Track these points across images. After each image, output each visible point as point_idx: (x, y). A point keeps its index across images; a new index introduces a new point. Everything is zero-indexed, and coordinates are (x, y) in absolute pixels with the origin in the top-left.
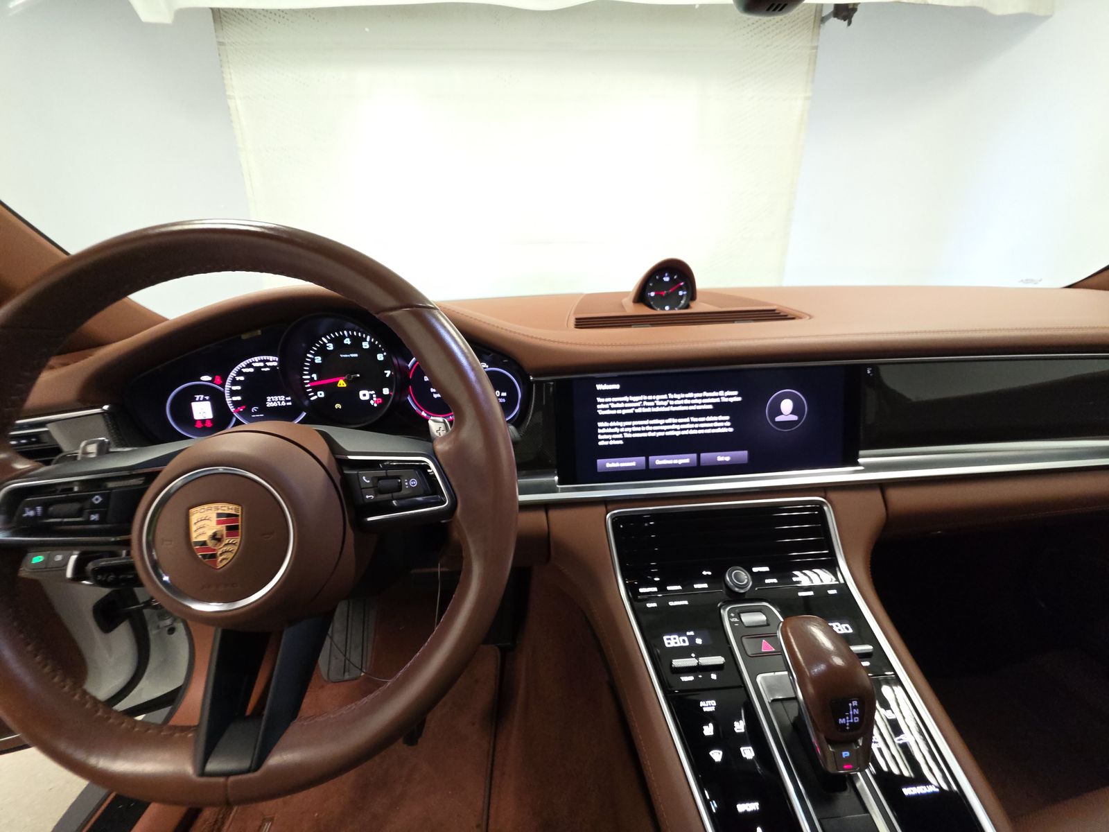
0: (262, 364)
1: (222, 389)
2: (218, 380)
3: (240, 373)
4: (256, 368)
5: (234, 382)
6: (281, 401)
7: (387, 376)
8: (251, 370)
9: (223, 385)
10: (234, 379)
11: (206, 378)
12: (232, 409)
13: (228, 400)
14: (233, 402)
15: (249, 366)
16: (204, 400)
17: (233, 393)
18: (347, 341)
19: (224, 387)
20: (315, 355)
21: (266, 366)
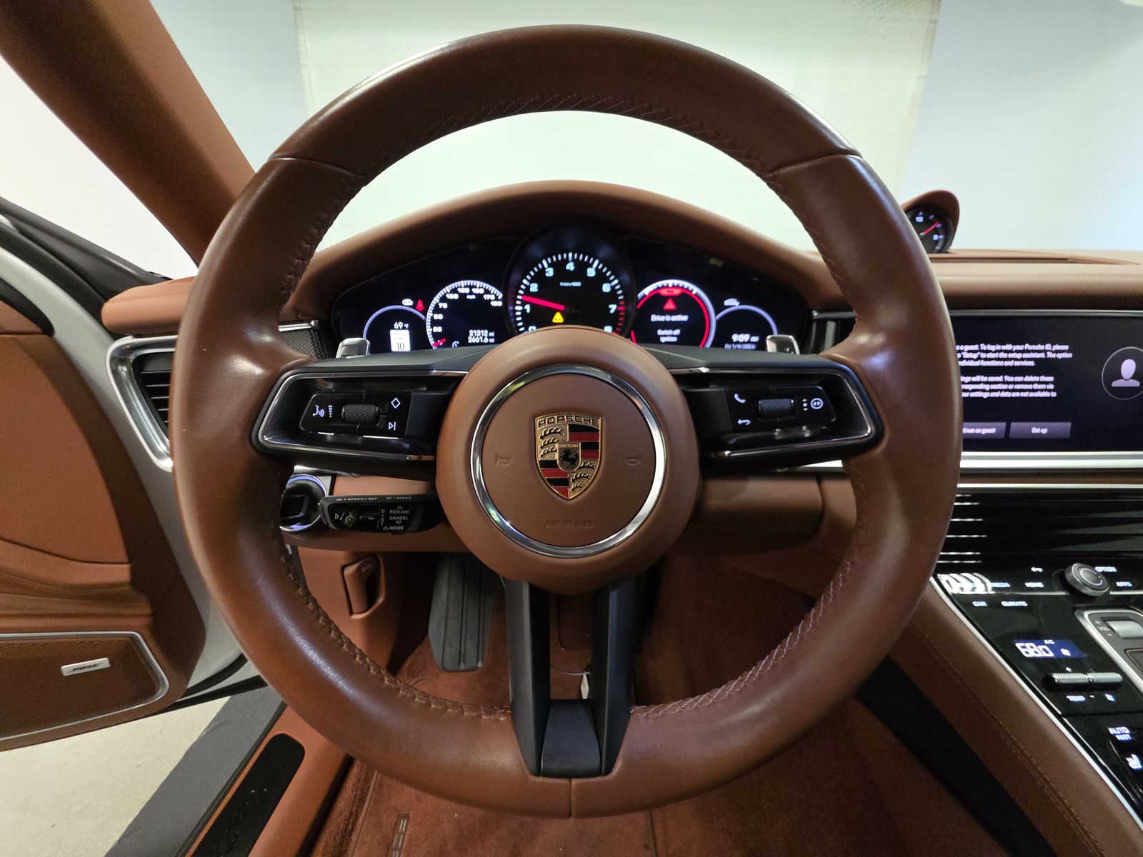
0: (467, 290)
1: (423, 317)
2: (421, 305)
3: (443, 299)
4: (461, 295)
5: (437, 310)
6: (484, 337)
7: (612, 311)
8: (456, 296)
9: (425, 313)
10: (437, 305)
11: (407, 302)
12: (432, 342)
13: (429, 330)
14: (433, 333)
15: (454, 291)
16: (404, 328)
17: (435, 323)
18: (570, 267)
19: (426, 316)
20: (531, 282)
21: (471, 293)
